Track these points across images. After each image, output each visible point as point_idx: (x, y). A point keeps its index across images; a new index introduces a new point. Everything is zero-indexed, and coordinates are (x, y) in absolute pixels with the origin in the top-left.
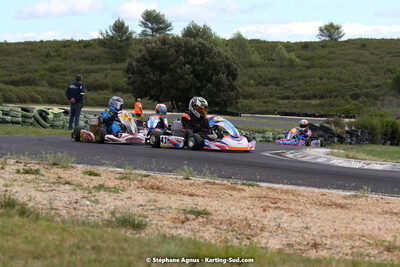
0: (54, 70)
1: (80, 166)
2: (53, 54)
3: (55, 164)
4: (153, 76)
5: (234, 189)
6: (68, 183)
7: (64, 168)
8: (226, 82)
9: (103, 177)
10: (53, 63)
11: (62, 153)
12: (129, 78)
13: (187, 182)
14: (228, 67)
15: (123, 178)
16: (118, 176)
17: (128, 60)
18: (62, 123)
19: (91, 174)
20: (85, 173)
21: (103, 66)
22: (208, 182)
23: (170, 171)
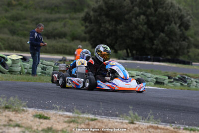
0: (16, 19)
1: (31, 110)
2: (14, 3)
3: (6, 108)
4: (108, 26)
6: (18, 126)
7: (16, 111)
8: (178, 31)
9: (52, 121)
10: (14, 12)
11: (15, 97)
12: (86, 27)
13: (132, 126)
14: (181, 18)
15: (72, 121)
16: (66, 119)
17: (86, 10)
18: (19, 69)
19: (41, 117)
20: (36, 116)
21: (62, 15)
22: (152, 127)
23: (117, 116)
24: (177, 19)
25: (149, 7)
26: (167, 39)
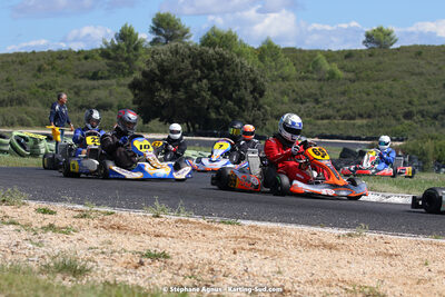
2: (47, 67)
3: (4, 201)
4: (164, 94)
5: (210, 228)
6: (14, 223)
7: (15, 205)
8: (249, 98)
9: (58, 216)
10: (46, 79)
12: (136, 95)
13: (157, 220)
14: (253, 81)
15: (83, 216)
16: (77, 214)
18: (43, 151)
19: (45, 211)
20: (38, 210)
21: (107, 81)
22: (181, 221)
24: (249, 84)
25: (211, 68)
26: (237, 109)
